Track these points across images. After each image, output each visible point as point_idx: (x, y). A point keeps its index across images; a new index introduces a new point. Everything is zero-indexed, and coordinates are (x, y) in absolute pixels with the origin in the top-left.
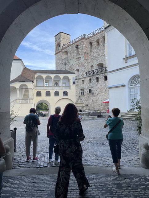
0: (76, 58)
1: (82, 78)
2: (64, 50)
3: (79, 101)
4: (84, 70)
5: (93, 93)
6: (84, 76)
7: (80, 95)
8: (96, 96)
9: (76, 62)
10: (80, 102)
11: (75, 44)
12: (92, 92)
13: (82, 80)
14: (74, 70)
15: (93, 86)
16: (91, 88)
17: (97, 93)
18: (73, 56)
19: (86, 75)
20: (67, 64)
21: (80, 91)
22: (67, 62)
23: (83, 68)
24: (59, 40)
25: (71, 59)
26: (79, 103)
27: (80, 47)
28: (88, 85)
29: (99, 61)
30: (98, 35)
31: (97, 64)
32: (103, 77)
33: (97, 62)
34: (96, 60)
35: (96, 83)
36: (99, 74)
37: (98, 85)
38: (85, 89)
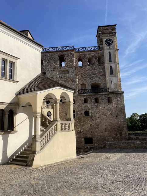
0: (59, 70)
4: (75, 86)
6: (76, 95)
8: (96, 120)
9: (60, 75)
11: (59, 53)
12: (90, 114)
15: (91, 108)
16: (87, 110)
17: (98, 116)
18: (53, 67)
19: (78, 93)
27: (67, 58)
28: (84, 106)
29: (94, 80)
30: (92, 53)
31: (91, 83)
32: (107, 99)
33: (92, 81)
34: (90, 79)
35: (97, 105)
36: (100, 95)
37: (100, 107)
38: (77, 111)
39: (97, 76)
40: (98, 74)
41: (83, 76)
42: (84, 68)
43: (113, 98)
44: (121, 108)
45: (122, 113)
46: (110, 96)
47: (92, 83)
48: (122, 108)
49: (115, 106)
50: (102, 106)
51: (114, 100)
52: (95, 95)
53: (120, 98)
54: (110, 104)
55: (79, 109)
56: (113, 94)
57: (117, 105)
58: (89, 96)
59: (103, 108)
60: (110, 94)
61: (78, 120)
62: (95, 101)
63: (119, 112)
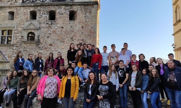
1: (9, 7)
5: (39, 42)
6: (17, 4)
8: (46, 48)
12: (36, 38)
13: (9, 10)
15: (40, 28)
16: (33, 31)
17: (49, 42)
19: (21, 1)
21: (1, 35)
32: (68, 13)
35: (50, 23)
36: (57, 5)
37: (54, 27)
38: (16, 32)
43: (79, 12)
44: (90, 31)
45: (91, 38)
46: (75, 8)
48: (92, 30)
49: (81, 26)
50: (58, 25)
51: (80, 15)
52: (48, 5)
53: (90, 13)
54: (72, 22)
55: (20, 29)
56: (79, 5)
57: (83, 25)
58: (39, 8)
59: (59, 29)
60: (75, 5)
61: (14, 48)
62: (48, 16)
63: (86, 36)
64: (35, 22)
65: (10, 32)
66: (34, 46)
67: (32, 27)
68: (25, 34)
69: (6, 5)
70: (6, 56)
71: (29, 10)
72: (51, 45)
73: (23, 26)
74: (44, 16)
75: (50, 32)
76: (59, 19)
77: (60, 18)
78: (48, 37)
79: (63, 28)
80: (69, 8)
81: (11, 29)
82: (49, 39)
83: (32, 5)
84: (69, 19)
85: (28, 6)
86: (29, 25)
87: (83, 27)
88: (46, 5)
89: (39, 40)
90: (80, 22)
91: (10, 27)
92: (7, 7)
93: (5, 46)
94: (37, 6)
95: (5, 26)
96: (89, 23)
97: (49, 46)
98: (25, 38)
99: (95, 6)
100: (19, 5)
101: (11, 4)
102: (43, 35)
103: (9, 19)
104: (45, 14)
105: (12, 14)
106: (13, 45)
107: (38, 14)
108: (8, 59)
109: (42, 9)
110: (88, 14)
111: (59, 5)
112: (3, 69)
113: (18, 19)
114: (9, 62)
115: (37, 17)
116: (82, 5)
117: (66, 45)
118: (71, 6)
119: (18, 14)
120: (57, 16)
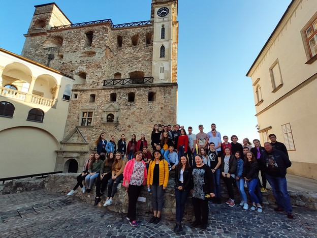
0: (82, 51)
1: (91, 90)
2: (53, 34)
3: (71, 139)
4: (100, 75)
5: (118, 124)
6: (99, 87)
7: (80, 125)
8: (124, 130)
9: (82, 59)
10: (75, 141)
11: (87, 28)
12: (115, 120)
13: (91, 93)
14: (72, 71)
15: (119, 110)
16: (112, 113)
17: (128, 124)
18: (75, 47)
19: (103, 84)
20: (55, 58)
21: (81, 117)
22: (56, 54)
23: (99, 72)
24: (46, 15)
25: (68, 52)
26: (72, 142)
27: (97, 35)
28: (108, 105)
29: (135, 67)
30: (138, 29)
31: (129, 72)
32: (147, 94)
33: (132, 68)
34: (129, 65)
35: (129, 104)
36: (136, 87)
37: (133, 109)
38: (96, 113)
39: (140, 61)
40: (141, 59)
41: (120, 62)
42: (123, 51)
43: (158, 93)
44: (170, 112)
46: (154, 90)
47: (131, 71)
48: (172, 111)
49: (160, 107)
50: (137, 107)
51: (159, 97)
52: (128, 87)
53: (169, 93)
54: (151, 103)
55: (100, 111)
56: (158, 86)
57: (163, 106)
58: (119, 90)
59: (138, 111)
60: (154, 86)
61: (94, 130)
62: (127, 98)
63: (165, 117)
64: (115, 104)
65: (90, 114)
66: (112, 127)
67: (111, 109)
68: (105, 116)
69: (88, 88)
70: (86, 138)
71: (109, 93)
72: (129, 126)
73: (103, 108)
74: (123, 98)
75: (128, 114)
76: (138, 101)
77: (139, 99)
78: (127, 119)
79: (141, 109)
80: (148, 89)
81: (92, 111)
82: (128, 120)
83: (113, 88)
84: (148, 100)
85: (108, 89)
86: (109, 107)
87: (162, 108)
88: (126, 88)
89: (117, 121)
90: (159, 103)
91: (91, 109)
92: (89, 90)
93: (85, 127)
94: (118, 89)
95: (86, 108)
96: (168, 104)
97: (127, 128)
98: (105, 120)
99: (174, 87)
100: (100, 88)
101: (93, 87)
102: (122, 116)
103: (90, 102)
104: (124, 96)
105: (93, 96)
106: (93, 127)
107: (118, 97)
108: (87, 140)
109: (122, 91)
110: (167, 95)
111: (139, 87)
112: (82, 151)
113: (99, 101)
114: (88, 144)
115: (117, 99)
116: (161, 86)
117: (145, 126)
118: (150, 87)
119: (99, 96)
120: (136, 98)
